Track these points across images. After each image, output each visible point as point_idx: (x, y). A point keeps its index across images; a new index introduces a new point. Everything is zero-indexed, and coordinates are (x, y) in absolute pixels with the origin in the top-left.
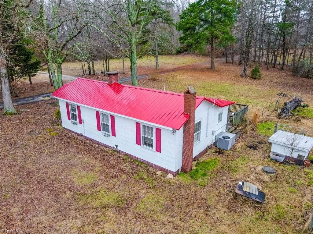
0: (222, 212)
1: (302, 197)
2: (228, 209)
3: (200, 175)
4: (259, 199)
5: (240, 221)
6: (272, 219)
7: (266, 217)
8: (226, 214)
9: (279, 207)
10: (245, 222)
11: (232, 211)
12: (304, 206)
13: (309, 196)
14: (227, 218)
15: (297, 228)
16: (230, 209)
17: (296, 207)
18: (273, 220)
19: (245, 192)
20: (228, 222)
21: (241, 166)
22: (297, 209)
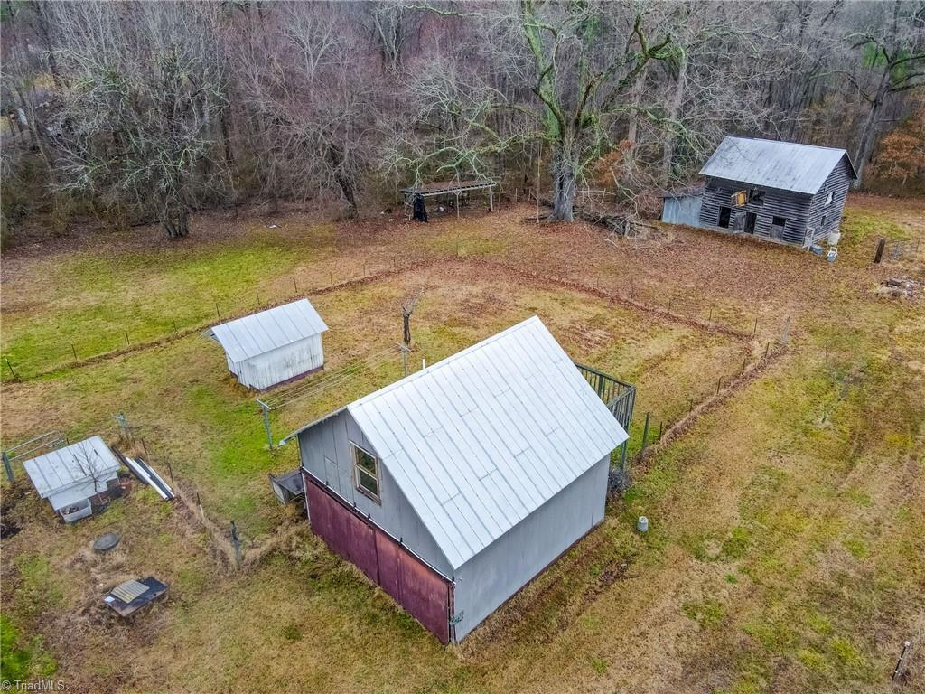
0: (142, 658)
1: (183, 536)
2: (143, 646)
3: (18, 665)
4: (158, 591)
5: (176, 637)
6: (198, 595)
7: (190, 600)
8: (151, 654)
9: (183, 575)
10: (184, 633)
11: (152, 641)
12: (200, 545)
13: (188, 527)
14: (159, 654)
15: (228, 575)
16: (147, 642)
17: (195, 555)
18: (200, 594)
19: (134, 603)
20: (169, 656)
21: (50, 580)
22: (198, 556)
